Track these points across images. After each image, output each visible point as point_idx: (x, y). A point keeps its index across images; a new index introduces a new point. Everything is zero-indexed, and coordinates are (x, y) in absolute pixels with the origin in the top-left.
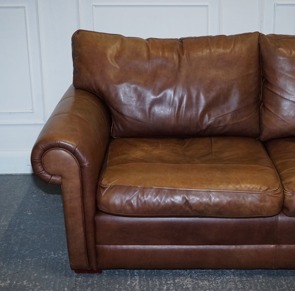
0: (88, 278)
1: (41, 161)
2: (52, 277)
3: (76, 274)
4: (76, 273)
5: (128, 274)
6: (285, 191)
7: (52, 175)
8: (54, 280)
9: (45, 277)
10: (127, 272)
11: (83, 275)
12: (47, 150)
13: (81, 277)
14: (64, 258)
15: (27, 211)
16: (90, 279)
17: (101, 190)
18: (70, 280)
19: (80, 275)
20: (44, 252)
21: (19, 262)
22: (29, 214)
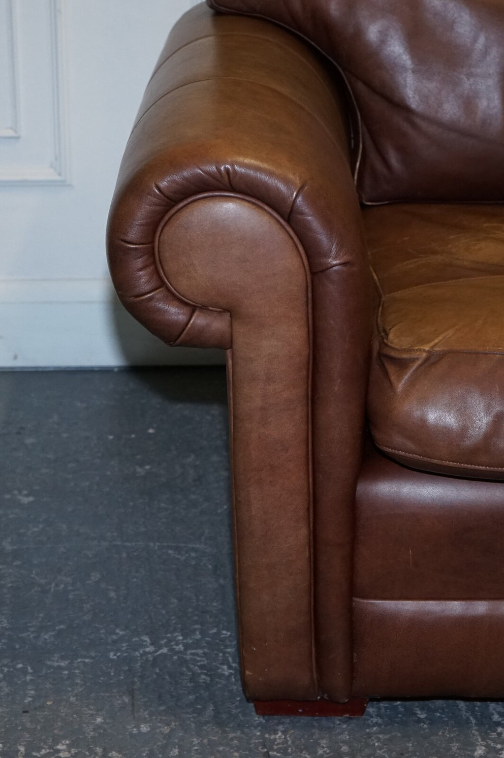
0: (313, 734)
1: (153, 248)
2: (166, 730)
3: (258, 719)
4: (257, 713)
5: (468, 718)
7: (193, 308)
8: (176, 741)
9: (138, 727)
10: (460, 710)
11: (288, 721)
12: (182, 200)
13: (281, 727)
14: (198, 658)
15: (16, 492)
16: (323, 738)
17: (391, 369)
18: (239, 739)
19: (276, 721)
20: (114, 637)
21: (24, 672)
22: (25, 500)
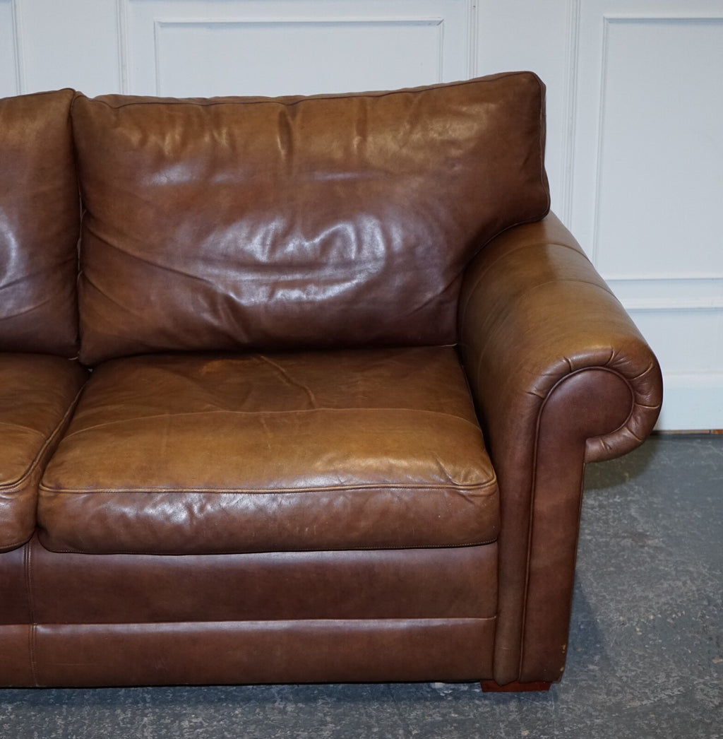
6: (40, 485)
